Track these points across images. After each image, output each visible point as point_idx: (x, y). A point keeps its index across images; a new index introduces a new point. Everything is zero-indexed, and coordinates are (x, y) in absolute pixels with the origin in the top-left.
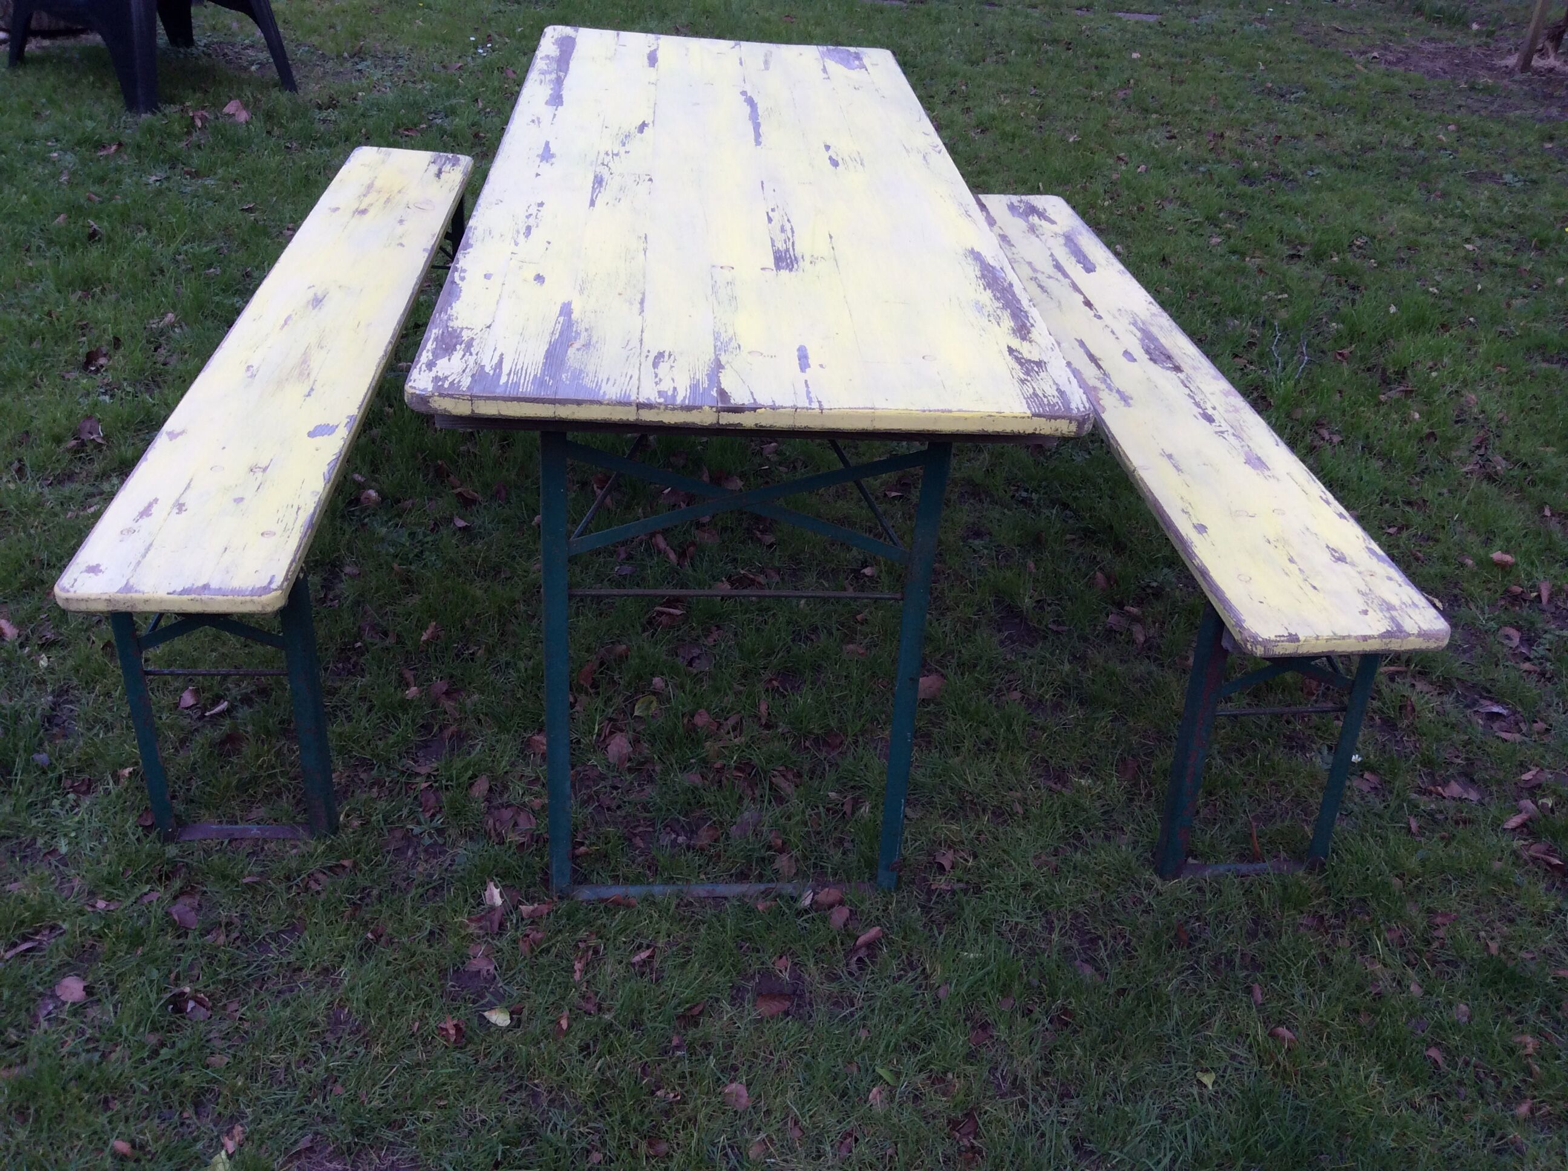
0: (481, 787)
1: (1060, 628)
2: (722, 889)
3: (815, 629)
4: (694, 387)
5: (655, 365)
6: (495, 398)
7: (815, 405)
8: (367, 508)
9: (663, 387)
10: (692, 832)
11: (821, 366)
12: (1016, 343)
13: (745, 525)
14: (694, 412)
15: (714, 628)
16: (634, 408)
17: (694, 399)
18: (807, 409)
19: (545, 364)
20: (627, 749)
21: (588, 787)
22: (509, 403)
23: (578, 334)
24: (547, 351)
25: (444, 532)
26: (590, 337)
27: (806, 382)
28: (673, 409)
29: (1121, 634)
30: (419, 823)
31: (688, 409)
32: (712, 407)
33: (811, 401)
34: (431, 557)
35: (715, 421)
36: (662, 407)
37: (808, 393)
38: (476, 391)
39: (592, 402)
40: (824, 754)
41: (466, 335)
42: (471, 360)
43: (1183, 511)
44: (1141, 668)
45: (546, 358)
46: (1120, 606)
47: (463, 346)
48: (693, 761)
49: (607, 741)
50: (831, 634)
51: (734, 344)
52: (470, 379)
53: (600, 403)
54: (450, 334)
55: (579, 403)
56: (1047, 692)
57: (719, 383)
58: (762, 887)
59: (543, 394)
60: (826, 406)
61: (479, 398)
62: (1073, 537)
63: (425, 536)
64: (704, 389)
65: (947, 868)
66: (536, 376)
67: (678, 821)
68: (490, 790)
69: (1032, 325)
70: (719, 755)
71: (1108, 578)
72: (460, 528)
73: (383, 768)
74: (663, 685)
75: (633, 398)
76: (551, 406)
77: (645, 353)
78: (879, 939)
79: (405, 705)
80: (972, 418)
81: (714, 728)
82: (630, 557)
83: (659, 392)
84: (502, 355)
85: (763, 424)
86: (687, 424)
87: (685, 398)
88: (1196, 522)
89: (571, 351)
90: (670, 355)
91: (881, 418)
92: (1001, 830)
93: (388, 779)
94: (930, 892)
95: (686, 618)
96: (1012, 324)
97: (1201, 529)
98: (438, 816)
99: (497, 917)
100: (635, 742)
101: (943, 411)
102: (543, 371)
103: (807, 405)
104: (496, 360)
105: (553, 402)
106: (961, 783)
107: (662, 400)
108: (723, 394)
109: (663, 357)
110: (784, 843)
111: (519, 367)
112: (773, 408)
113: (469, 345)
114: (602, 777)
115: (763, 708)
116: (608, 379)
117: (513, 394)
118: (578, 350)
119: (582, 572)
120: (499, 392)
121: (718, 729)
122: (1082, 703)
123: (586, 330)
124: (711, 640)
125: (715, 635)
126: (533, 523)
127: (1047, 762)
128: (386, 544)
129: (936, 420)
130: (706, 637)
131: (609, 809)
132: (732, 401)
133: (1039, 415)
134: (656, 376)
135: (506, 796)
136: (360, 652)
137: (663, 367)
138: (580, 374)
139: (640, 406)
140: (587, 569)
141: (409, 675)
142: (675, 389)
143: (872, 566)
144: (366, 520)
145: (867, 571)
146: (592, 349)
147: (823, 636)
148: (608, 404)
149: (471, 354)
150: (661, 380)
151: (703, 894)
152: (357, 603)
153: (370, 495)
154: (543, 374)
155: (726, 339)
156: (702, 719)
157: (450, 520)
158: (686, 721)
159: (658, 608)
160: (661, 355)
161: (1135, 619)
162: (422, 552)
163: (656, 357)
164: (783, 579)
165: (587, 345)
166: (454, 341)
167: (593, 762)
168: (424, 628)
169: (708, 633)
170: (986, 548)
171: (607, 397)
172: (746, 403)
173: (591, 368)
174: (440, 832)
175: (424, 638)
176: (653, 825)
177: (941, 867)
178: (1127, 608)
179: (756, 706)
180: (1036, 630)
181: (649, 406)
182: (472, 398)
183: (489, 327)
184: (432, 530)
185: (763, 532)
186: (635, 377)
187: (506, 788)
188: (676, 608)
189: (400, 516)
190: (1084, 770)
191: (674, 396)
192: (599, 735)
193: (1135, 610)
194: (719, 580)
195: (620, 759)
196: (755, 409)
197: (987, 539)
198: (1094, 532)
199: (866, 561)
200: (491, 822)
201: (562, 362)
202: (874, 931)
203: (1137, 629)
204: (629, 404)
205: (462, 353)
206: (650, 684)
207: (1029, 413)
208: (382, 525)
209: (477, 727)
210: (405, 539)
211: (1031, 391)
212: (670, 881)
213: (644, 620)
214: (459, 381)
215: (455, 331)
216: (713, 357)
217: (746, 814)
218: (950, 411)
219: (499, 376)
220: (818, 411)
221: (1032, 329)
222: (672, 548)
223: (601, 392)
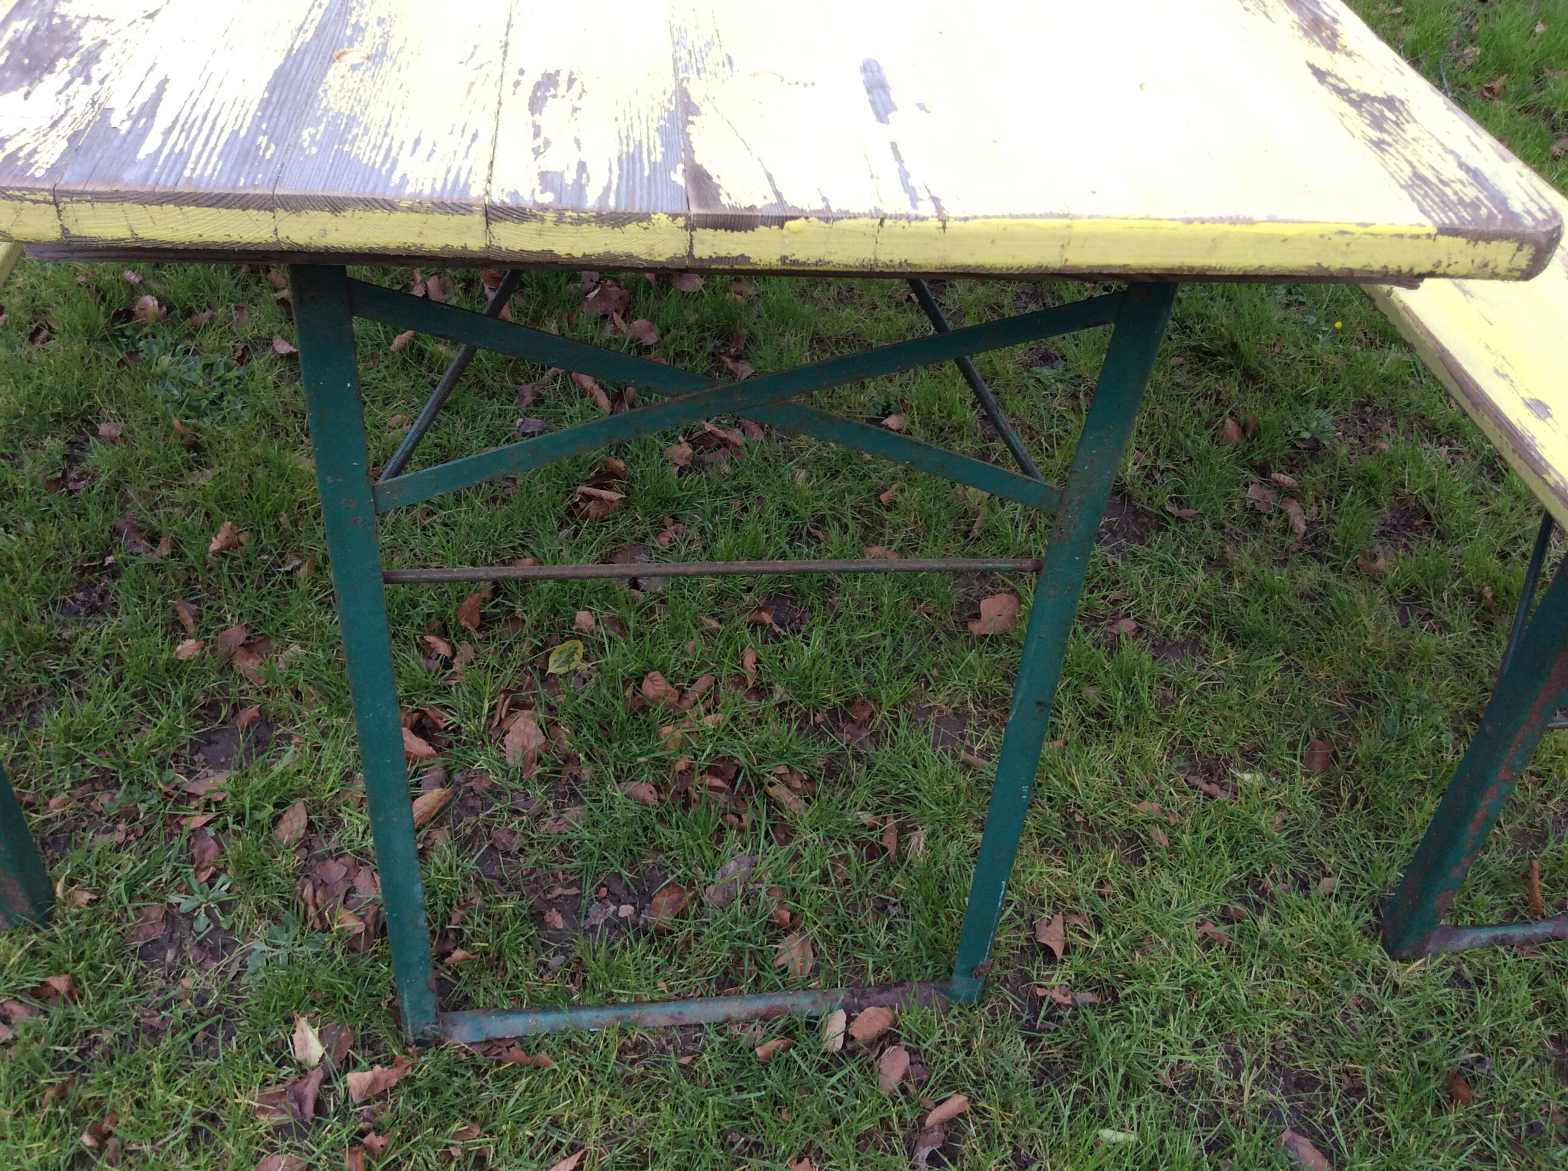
0: (295, 821)
1: (1184, 512)
2: (695, 1012)
3: (821, 521)
4: (630, 162)
5: (535, 105)
6: (117, 197)
7: (926, 209)
8: (143, 325)
9: (552, 162)
10: (643, 898)
11: (922, 107)
12: (1323, 58)
13: (709, 347)
14: (632, 227)
15: (669, 521)
16: (478, 218)
17: (631, 193)
18: (909, 218)
19: (265, 104)
20: (537, 740)
21: (474, 811)
22: (155, 208)
23: (358, 29)
24: (278, 73)
25: (257, 363)
26: (386, 36)
27: (894, 146)
28: (579, 222)
29: (1270, 517)
30: (189, 892)
31: (617, 220)
32: (674, 216)
33: (914, 200)
34: (234, 404)
35: (681, 250)
36: (550, 216)
37: (904, 176)
38: (69, 180)
39: (370, 204)
40: (847, 737)
41: (88, 37)
42: (82, 93)
43: (1496, 371)
44: (1311, 575)
45: (272, 88)
46: (1263, 470)
47: (76, 58)
48: (641, 760)
49: (505, 726)
50: (845, 528)
51: (717, 55)
52: (64, 144)
53: (390, 206)
54: (52, 30)
55: (336, 206)
56: (1176, 620)
57: (689, 150)
58: (760, 1005)
59: (242, 185)
60: (952, 210)
61: (71, 194)
62: (1181, 359)
63: (229, 368)
64: (654, 166)
65: (1059, 954)
66: (235, 134)
67: (620, 876)
68: (310, 825)
69: (1335, 21)
70: (683, 746)
71: (1244, 429)
72: (282, 357)
73: (136, 788)
74: (593, 622)
75: (476, 191)
76: (265, 216)
77: (512, 76)
78: (962, 1115)
79: (175, 669)
80: (1301, 238)
81: (673, 699)
82: (539, 400)
83: (543, 175)
84: (166, 81)
85: (801, 257)
86: (616, 257)
87: (607, 190)
88: (1527, 396)
89: (336, 73)
90: (571, 81)
91: (1086, 239)
92: (1134, 874)
93: (143, 808)
94: (1035, 1003)
95: (627, 505)
96: (1296, 17)
97: (1540, 408)
98: (223, 878)
99: (311, 1088)
100: (549, 728)
101: (1234, 221)
102: (257, 122)
103: (906, 208)
104: (145, 95)
105: (269, 204)
106: (1065, 790)
107: (548, 198)
108: (700, 179)
109: (556, 85)
110: (793, 916)
111: (199, 112)
112: (827, 217)
113: (91, 58)
114: (497, 792)
115: (749, 660)
116: (417, 142)
117: (167, 184)
118: (354, 67)
119: (466, 426)
120: (131, 178)
121: (679, 701)
122: (1230, 638)
123: (381, 22)
124: (665, 540)
125: (670, 533)
126: (392, 348)
127: (1190, 743)
128: (168, 384)
129: (1215, 243)
130: (657, 534)
131: (507, 854)
132: (724, 200)
133: (1446, 231)
134: (537, 135)
135: (336, 836)
136: (115, 573)
137: (555, 109)
138: (348, 128)
139: (493, 214)
140: (474, 421)
141: (186, 616)
142: (582, 166)
143: (898, 413)
144: (142, 344)
145: (892, 421)
146: (387, 64)
147: (834, 532)
148: (411, 209)
149: (88, 81)
150: (547, 143)
151: (663, 1021)
152: (116, 485)
153: (146, 304)
154: (255, 130)
155: (700, 44)
156: (655, 686)
157: (269, 342)
158: (629, 692)
159: (584, 489)
160: (549, 81)
161: (1290, 494)
162: (221, 396)
163: (538, 86)
164: (768, 435)
165: (376, 58)
166: (57, 48)
167: (482, 763)
168: (213, 529)
169: (659, 527)
170: (1061, 381)
171: (409, 190)
172: (760, 204)
173: (377, 114)
174: (225, 907)
175: (215, 546)
176: (578, 884)
177: (1049, 952)
178: (1275, 475)
179: (738, 656)
180: (1145, 513)
181: (516, 214)
182: (57, 198)
183: (151, 16)
184: (240, 360)
185: (737, 358)
186: (484, 140)
187: (337, 823)
188: (610, 488)
189: (191, 336)
190: (1251, 758)
191: (579, 187)
192: (491, 717)
193: (1287, 479)
194: (674, 439)
195: (524, 759)
196: (781, 221)
197: (1060, 365)
198: (1213, 355)
199: (889, 406)
200: (309, 890)
201: (311, 97)
202: (956, 1103)
203: (1293, 509)
204: (462, 208)
205: (66, 77)
206: (573, 621)
207: (1433, 230)
208: (163, 351)
209: (294, 706)
210: (196, 375)
211: (1408, 171)
212: (610, 1000)
213: (561, 510)
214: (35, 151)
215: (66, 23)
216: (671, 87)
217: (731, 866)
218: (1250, 222)
219: (142, 136)
220: (936, 223)
221: (1337, 27)
222: (602, 387)
223: (396, 179)
